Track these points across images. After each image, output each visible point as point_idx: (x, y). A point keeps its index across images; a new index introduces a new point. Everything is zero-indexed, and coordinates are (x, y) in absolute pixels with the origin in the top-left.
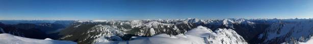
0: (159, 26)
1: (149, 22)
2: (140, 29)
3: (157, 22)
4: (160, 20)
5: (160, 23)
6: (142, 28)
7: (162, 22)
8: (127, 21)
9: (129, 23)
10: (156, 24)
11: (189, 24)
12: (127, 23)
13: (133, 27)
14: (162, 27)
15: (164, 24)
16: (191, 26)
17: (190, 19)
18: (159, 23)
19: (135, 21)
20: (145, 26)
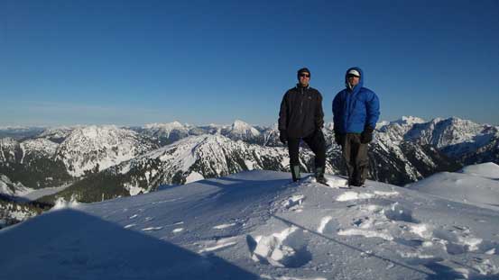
0: (235, 159)
1: (175, 136)
2: (127, 178)
3: (221, 140)
4: (240, 126)
5: (242, 146)
6: (137, 171)
7: (250, 140)
8: (33, 135)
9: (51, 148)
10: (216, 148)
11: (410, 155)
12: (34, 145)
13: (78, 172)
14: (250, 164)
15: (261, 151)
16: (418, 165)
17: (419, 121)
18: (232, 146)
19: (91, 133)
20: (155, 163)
